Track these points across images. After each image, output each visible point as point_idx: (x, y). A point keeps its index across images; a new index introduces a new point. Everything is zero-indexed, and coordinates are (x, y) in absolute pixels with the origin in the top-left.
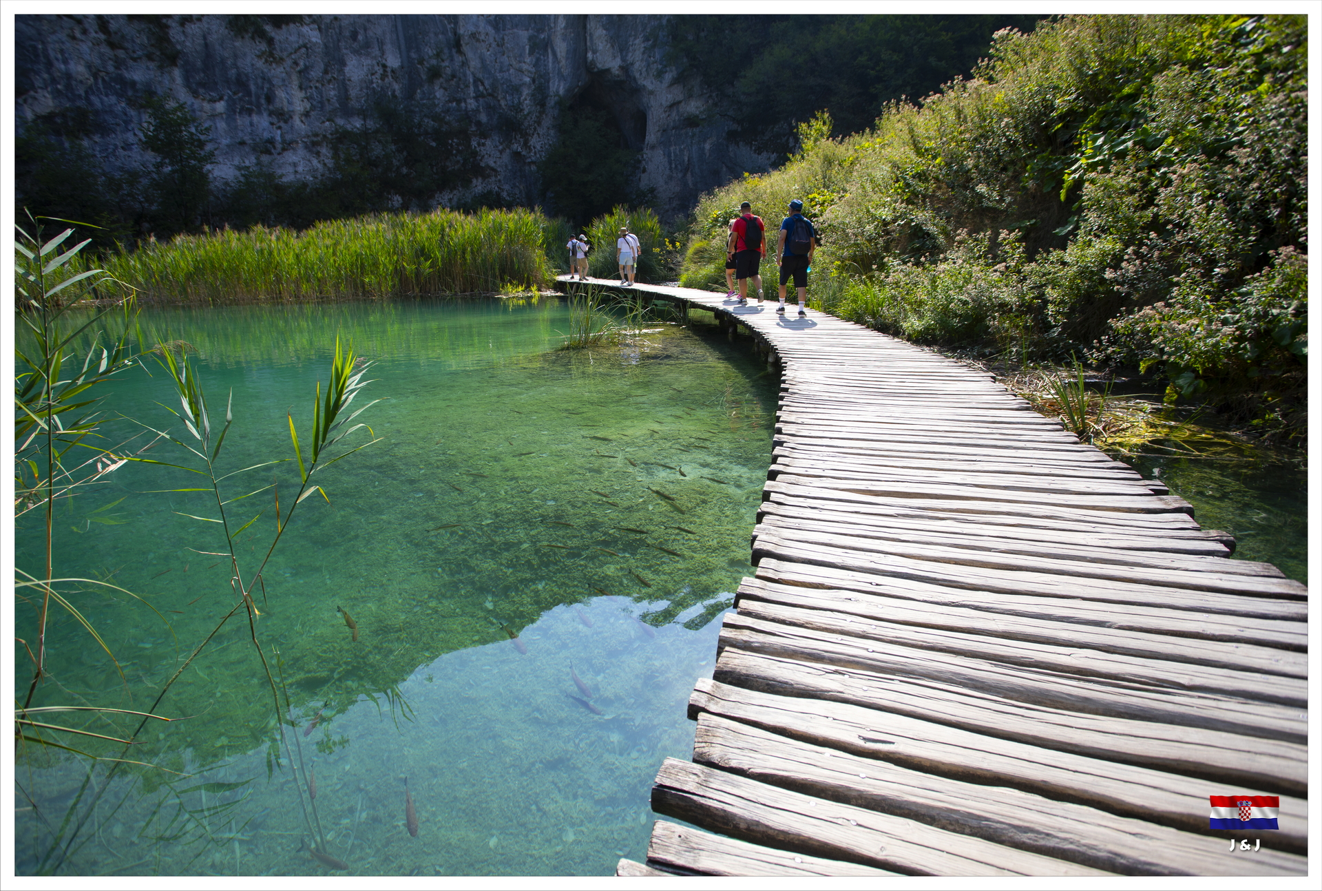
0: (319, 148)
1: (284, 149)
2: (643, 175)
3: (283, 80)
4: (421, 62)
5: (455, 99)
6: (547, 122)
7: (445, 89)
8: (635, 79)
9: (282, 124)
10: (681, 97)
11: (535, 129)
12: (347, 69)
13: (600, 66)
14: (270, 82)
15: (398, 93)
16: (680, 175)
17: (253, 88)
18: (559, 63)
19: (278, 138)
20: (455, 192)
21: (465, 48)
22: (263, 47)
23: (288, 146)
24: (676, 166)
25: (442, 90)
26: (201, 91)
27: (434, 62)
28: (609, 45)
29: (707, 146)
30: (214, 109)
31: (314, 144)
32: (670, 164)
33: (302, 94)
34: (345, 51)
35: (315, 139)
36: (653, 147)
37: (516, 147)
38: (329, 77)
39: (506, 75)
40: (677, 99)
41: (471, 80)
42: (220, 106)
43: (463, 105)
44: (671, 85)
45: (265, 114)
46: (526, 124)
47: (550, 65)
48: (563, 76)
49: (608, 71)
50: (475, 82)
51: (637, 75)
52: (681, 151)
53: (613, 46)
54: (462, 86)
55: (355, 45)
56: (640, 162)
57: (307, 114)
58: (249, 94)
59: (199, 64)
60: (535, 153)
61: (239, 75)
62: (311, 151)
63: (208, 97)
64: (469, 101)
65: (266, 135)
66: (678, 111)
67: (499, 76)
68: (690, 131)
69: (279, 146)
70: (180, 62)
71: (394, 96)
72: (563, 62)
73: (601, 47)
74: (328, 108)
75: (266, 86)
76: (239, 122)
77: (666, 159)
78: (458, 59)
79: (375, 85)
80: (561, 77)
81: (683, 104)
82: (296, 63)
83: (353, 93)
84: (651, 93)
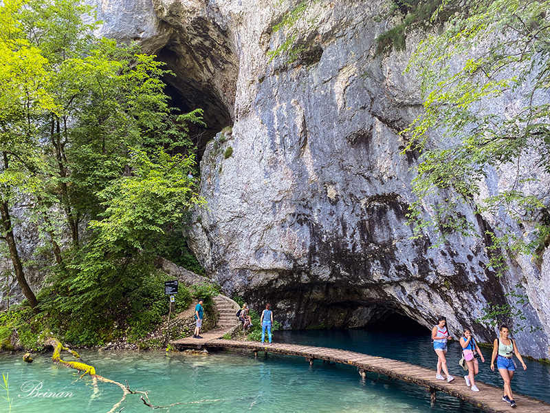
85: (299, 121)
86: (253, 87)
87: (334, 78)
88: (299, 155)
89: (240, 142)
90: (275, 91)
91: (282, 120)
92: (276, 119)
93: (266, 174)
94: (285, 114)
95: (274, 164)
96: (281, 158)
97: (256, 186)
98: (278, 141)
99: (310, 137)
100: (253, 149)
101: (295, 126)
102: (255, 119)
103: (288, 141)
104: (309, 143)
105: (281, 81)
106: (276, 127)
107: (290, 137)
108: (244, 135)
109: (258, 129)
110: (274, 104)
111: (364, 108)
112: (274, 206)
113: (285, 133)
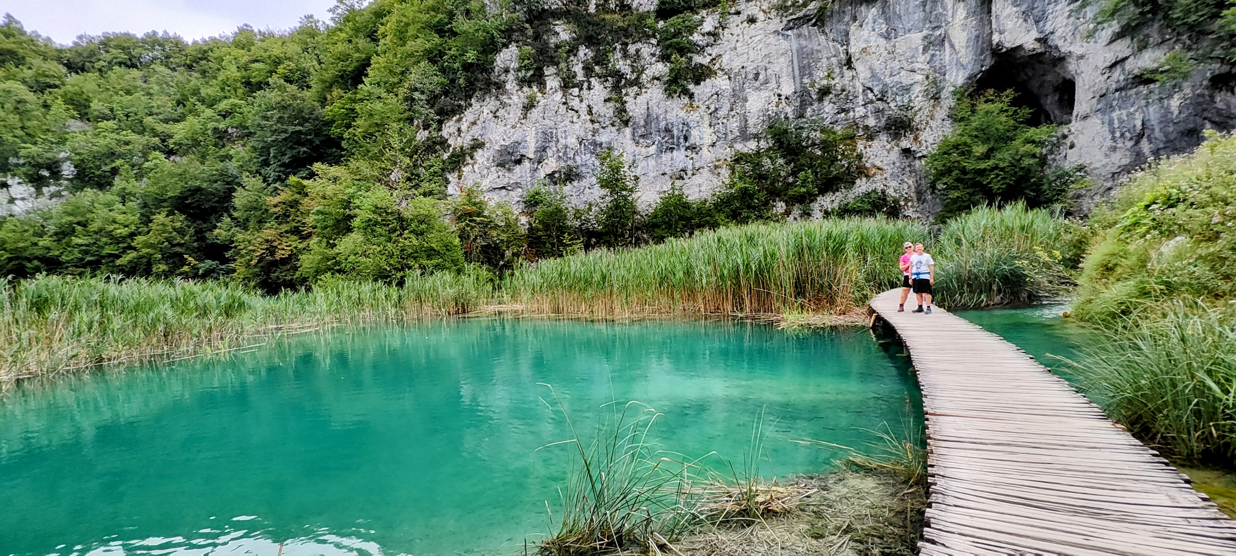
0: (719, 170)
1: (693, 174)
2: (1070, 152)
3: (698, 122)
4: (812, 86)
5: (843, 110)
6: (941, 113)
7: (834, 103)
8: (1057, 47)
9: (694, 155)
10: (1127, 52)
11: (927, 123)
12: (747, 104)
13: (1008, 45)
14: (688, 125)
15: (791, 116)
16: (1129, 144)
17: (675, 132)
18: (957, 54)
19: (690, 167)
20: (837, 194)
21: (855, 64)
22: (686, 100)
23: (696, 170)
24: (1122, 135)
25: (832, 105)
26: (641, 140)
27: (825, 82)
28: (1021, 20)
29: (1175, 103)
30: (648, 152)
31: (716, 167)
32: (1113, 132)
33: (712, 130)
34: (748, 90)
35: (717, 163)
36: (1085, 117)
37: (905, 143)
38: (732, 113)
39: (896, 79)
40: (1121, 56)
41: (861, 91)
42: (653, 149)
43: (851, 114)
44: (1111, 42)
45: (683, 149)
46: (917, 119)
47: (947, 58)
48: (962, 65)
49: (1020, 47)
50: (864, 91)
51: (1060, 43)
52: (1129, 115)
53: (1025, 20)
54: (851, 98)
55: (757, 84)
56: (1065, 137)
57: (713, 145)
58: (672, 137)
59: (642, 123)
60: (927, 147)
61: (667, 125)
62: (713, 173)
63: (645, 144)
64: (857, 109)
65: (681, 166)
66: (1123, 69)
67: (888, 80)
68: (1143, 89)
69: (690, 173)
70: (630, 124)
71: (787, 118)
72: (963, 51)
73: (1009, 25)
74: (730, 137)
75: (686, 128)
76: (664, 159)
77: (1106, 128)
78: (848, 74)
79: (770, 112)
80: (960, 65)
81: (1130, 60)
82: (708, 108)
83: (751, 122)
84: (1081, 57)
85: (1139, 124)
86: (1095, 100)
87: (1170, 96)
88: (1137, 143)
89: (1080, 136)
90: (1115, 103)
91: (1121, 121)
92: (1116, 122)
93: (1106, 155)
94: (1126, 118)
95: (1114, 149)
96: (1120, 145)
97: (1098, 165)
98: (1118, 134)
99: (1147, 132)
100: (1093, 140)
101: (1135, 126)
102: (1095, 121)
103: (1128, 135)
104: (1146, 135)
105: (1121, 97)
106: (1116, 126)
107: (1130, 132)
108: (1084, 131)
109: (1099, 128)
110: (1114, 110)
111: (1196, 115)
112: (1113, 176)
113: (1125, 129)
